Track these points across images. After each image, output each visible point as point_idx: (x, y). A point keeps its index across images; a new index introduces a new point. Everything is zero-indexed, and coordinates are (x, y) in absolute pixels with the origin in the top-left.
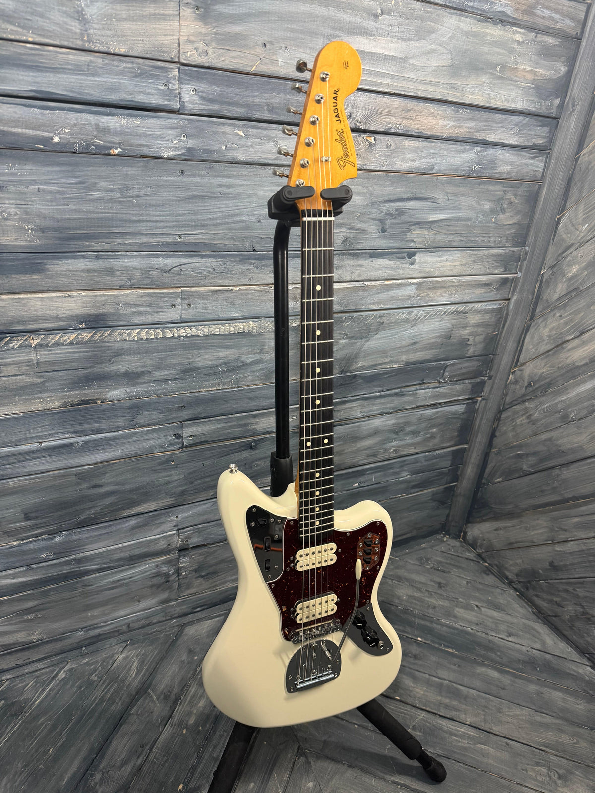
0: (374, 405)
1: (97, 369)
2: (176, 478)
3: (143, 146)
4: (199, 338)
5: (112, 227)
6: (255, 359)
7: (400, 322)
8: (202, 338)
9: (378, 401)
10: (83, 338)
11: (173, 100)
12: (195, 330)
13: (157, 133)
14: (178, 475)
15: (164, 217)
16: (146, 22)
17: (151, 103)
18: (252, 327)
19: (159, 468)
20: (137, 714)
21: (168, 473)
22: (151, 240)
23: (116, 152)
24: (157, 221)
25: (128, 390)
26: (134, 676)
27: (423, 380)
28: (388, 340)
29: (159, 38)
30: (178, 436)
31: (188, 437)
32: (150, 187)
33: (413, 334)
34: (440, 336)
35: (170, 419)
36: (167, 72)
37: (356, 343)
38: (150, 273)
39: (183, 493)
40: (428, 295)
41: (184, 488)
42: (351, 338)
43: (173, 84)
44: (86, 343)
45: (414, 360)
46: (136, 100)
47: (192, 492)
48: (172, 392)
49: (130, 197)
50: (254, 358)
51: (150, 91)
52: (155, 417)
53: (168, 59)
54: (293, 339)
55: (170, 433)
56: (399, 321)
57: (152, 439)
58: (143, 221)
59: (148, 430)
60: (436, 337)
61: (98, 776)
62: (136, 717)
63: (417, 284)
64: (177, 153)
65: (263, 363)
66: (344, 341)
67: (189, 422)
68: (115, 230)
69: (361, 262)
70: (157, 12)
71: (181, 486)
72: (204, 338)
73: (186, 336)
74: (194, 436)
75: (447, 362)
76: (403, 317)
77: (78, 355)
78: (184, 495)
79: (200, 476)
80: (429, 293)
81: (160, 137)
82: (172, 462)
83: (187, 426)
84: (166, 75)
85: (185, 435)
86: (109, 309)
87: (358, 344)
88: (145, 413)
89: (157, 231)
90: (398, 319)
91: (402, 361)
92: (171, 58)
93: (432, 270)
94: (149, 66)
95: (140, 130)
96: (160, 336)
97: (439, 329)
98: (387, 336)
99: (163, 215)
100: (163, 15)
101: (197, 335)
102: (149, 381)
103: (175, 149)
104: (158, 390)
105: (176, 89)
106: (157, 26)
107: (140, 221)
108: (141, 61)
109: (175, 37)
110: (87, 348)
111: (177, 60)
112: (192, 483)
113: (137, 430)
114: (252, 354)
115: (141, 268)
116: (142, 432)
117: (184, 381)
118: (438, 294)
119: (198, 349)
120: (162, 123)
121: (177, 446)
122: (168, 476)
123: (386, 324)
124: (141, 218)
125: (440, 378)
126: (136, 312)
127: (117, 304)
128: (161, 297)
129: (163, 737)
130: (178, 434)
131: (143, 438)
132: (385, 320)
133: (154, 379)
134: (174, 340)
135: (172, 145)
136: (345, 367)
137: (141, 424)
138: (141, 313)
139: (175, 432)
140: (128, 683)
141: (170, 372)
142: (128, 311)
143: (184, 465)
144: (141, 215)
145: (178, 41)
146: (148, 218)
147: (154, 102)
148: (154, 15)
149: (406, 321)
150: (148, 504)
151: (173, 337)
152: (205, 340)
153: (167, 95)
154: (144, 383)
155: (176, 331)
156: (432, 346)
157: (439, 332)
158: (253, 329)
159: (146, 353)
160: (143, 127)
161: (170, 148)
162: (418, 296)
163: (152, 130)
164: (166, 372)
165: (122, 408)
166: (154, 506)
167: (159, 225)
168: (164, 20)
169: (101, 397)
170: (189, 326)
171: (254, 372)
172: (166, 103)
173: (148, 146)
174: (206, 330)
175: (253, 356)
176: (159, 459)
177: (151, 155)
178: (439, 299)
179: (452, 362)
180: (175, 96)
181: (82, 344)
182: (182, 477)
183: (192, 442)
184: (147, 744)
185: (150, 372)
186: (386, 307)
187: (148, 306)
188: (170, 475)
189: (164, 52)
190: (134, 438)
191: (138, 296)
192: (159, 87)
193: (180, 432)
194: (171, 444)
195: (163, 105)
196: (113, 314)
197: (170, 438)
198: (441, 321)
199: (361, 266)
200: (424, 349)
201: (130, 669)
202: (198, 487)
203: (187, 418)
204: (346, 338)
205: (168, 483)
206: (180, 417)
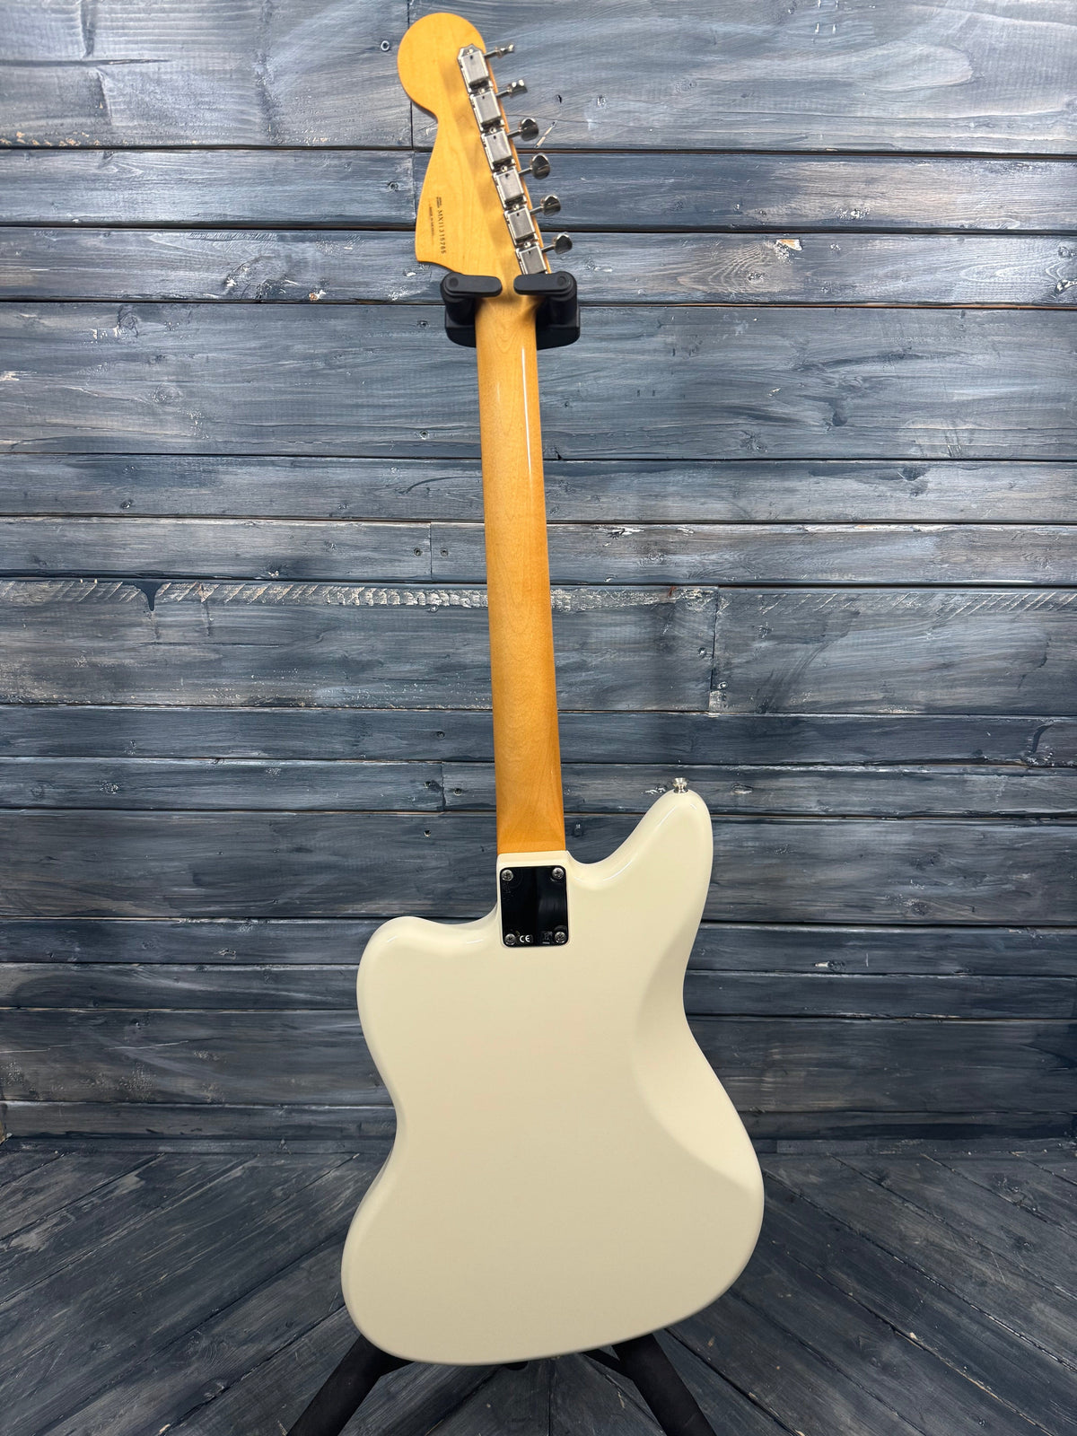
0: (849, 790)
1: (299, 649)
2: (434, 863)
3: (360, 284)
4: (464, 612)
5: (315, 415)
6: (572, 660)
7: (903, 615)
8: (469, 612)
9: (860, 784)
10: (275, 595)
11: (405, 207)
12: (457, 597)
13: (380, 261)
14: (436, 859)
15: (396, 400)
16: (357, 92)
17: (369, 217)
18: (563, 600)
19: (404, 838)
20: (309, 1272)
21: (421, 852)
22: (377, 439)
23: (318, 296)
24: (384, 407)
25: (346, 690)
26: (335, 1209)
27: (980, 752)
28: (874, 652)
29: (379, 113)
30: (434, 786)
31: (451, 790)
32: (372, 350)
33: (940, 644)
34: (1015, 657)
35: (419, 753)
36: (393, 165)
37: (793, 650)
38: (377, 493)
39: (448, 895)
40: (969, 561)
41: (450, 886)
42: (781, 639)
43: (404, 182)
44: (280, 604)
45: (950, 703)
46: (347, 214)
47: (464, 897)
48: (421, 704)
49: (340, 367)
50: (568, 658)
51: (367, 198)
52: (392, 744)
53: (394, 144)
54: (648, 630)
55: (420, 778)
56: (900, 612)
57: (390, 783)
58: (362, 406)
59: (385, 766)
60: (1005, 658)
61: (204, 1343)
62: (305, 1274)
63: (938, 534)
64: (413, 292)
65: (588, 670)
66: (764, 645)
67: (453, 764)
68: (318, 421)
69: (788, 484)
70: (374, 74)
71: (443, 880)
72: (473, 612)
73: (441, 606)
74: (465, 792)
75: (1043, 719)
76: (909, 604)
77: (269, 622)
78: (451, 899)
79: (477, 870)
80: (973, 556)
81: (386, 269)
82: (427, 832)
83: (450, 771)
84: (393, 169)
85: (447, 787)
86: (316, 551)
87: (798, 654)
88: (376, 735)
89: (387, 423)
90: (896, 608)
91: (918, 703)
92: (399, 142)
93: (974, 506)
94: (366, 159)
95: (352, 260)
96: (397, 602)
97: (1011, 640)
98: (872, 644)
99: (395, 397)
100: (384, 77)
101: (460, 607)
102: (381, 680)
103: (410, 286)
104: (396, 696)
105: (410, 190)
106: (376, 96)
107: (358, 406)
108: (352, 153)
109: (403, 109)
110: (282, 611)
111: (408, 144)
112: (463, 879)
113: (365, 763)
114: (564, 651)
115: (362, 485)
116: (372, 767)
117: (440, 687)
118: (998, 560)
119: (463, 631)
120: (388, 246)
121: (434, 805)
122: (419, 857)
123: (866, 615)
124: (360, 401)
125: (1028, 755)
126: (356, 558)
127: (326, 543)
128: (397, 535)
129: (328, 1323)
130: (433, 782)
131: (374, 779)
132: (861, 607)
133: (389, 676)
134: (420, 611)
135: (405, 280)
136: (771, 698)
137: (372, 754)
138: (366, 561)
139: (429, 779)
140: (321, 1218)
141: (415, 667)
142: (344, 556)
143: (447, 842)
144: (358, 397)
145: (408, 114)
146: (371, 401)
147: (374, 214)
148: (371, 79)
149: (920, 614)
150: (387, 902)
151: (418, 606)
152: (475, 615)
153: (395, 202)
154: (372, 682)
155: (423, 596)
156: (994, 678)
157: (1011, 647)
158: (566, 604)
159: (374, 630)
160: (358, 255)
161: (401, 285)
162: (943, 561)
163: (373, 258)
164: (408, 667)
165: (337, 720)
166: (397, 907)
167: (388, 412)
168: (386, 84)
169: (306, 697)
170: (446, 589)
171: (571, 685)
172: (394, 213)
173: (367, 284)
174: (476, 598)
175: (566, 654)
176: (403, 823)
177: (371, 297)
178: (1002, 572)
179: (1057, 720)
180: (408, 202)
181: (274, 605)
182: (445, 864)
183: (459, 802)
184: (297, 1325)
185: (382, 664)
186: (861, 580)
187: (375, 549)
188: (424, 857)
189: (386, 134)
190: (360, 777)
191: (359, 531)
192: (383, 190)
193: (437, 780)
194: (420, 800)
195: (390, 217)
196: (321, 560)
197: (421, 788)
198: (1013, 621)
199: (792, 491)
200: (972, 681)
201: (335, 1198)
202: (475, 889)
203: (448, 755)
204: (767, 639)
205: (420, 870)
206: (437, 751)
